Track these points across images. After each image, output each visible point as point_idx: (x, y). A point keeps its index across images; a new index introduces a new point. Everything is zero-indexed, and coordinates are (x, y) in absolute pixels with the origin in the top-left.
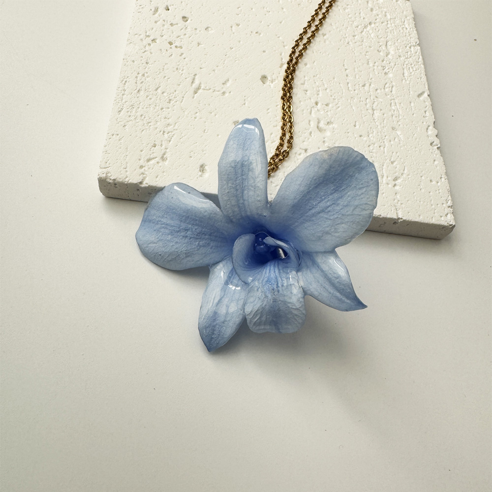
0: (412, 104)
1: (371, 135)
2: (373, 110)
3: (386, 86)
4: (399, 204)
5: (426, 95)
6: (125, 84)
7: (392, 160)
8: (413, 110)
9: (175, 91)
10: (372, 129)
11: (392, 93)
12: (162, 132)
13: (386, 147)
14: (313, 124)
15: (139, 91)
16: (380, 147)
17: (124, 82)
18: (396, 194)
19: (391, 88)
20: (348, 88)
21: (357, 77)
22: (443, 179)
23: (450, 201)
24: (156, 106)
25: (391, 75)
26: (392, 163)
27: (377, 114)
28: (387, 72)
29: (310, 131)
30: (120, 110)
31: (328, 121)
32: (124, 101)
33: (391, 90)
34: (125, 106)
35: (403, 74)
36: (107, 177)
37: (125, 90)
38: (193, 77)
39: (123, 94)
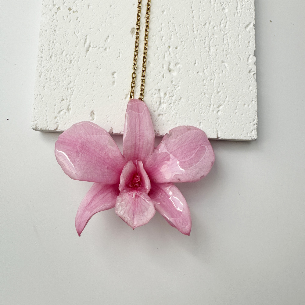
0: (240, 36)
1: (205, 71)
2: (209, 46)
3: (222, 22)
4: (219, 127)
5: (251, 25)
6: (42, 51)
7: (218, 90)
8: (240, 42)
9: (74, 52)
10: (207, 65)
11: (226, 27)
12: (67, 89)
13: (215, 80)
14: (166, 67)
15: (51, 56)
16: (211, 80)
17: (41, 50)
18: (218, 118)
19: (225, 24)
20: (193, 28)
21: (201, 18)
22: (253, 102)
23: (256, 120)
24: (62, 67)
25: (227, 10)
26: (218, 92)
27: (213, 49)
28: (224, 7)
29: (163, 73)
30: (40, 74)
31: (176, 62)
32: (42, 66)
34: (43, 70)
35: (237, 8)
36: (36, 127)
37: (42, 57)
38: (85, 38)
39: (42, 61)
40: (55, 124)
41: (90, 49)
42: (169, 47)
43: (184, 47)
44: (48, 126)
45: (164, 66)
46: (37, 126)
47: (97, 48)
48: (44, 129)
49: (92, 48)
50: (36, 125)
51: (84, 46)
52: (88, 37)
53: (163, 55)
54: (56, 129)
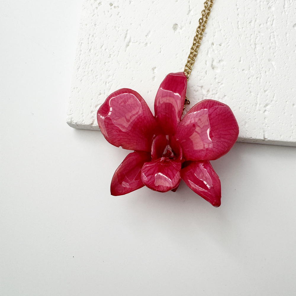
0: (288, 35)
1: (251, 68)
2: (255, 44)
3: (268, 20)
4: (266, 127)
6: (81, 45)
7: (265, 89)
8: (287, 40)
9: (114, 47)
10: (252, 63)
11: (273, 26)
12: (105, 83)
13: (262, 78)
14: (209, 64)
15: (90, 50)
16: (257, 78)
17: (80, 43)
18: (265, 118)
19: (272, 22)
20: (238, 26)
21: (246, 15)
24: (101, 61)
25: (273, 9)
26: (265, 91)
27: (259, 47)
28: (271, 5)
29: (206, 70)
30: (78, 67)
31: (220, 59)
32: (80, 60)
33: (271, 24)
34: (81, 64)
35: (284, 6)
36: (71, 122)
37: (81, 51)
38: (126, 32)
39: (80, 54)
40: (91, 118)
41: (131, 44)
42: (213, 44)
43: (228, 44)
44: (83, 120)
45: (207, 62)
46: (73, 120)
47: (138, 43)
48: (80, 123)
49: (133, 42)
50: (71, 119)
51: (125, 41)
52: (128, 32)
53: (207, 51)
54: (92, 124)
